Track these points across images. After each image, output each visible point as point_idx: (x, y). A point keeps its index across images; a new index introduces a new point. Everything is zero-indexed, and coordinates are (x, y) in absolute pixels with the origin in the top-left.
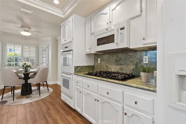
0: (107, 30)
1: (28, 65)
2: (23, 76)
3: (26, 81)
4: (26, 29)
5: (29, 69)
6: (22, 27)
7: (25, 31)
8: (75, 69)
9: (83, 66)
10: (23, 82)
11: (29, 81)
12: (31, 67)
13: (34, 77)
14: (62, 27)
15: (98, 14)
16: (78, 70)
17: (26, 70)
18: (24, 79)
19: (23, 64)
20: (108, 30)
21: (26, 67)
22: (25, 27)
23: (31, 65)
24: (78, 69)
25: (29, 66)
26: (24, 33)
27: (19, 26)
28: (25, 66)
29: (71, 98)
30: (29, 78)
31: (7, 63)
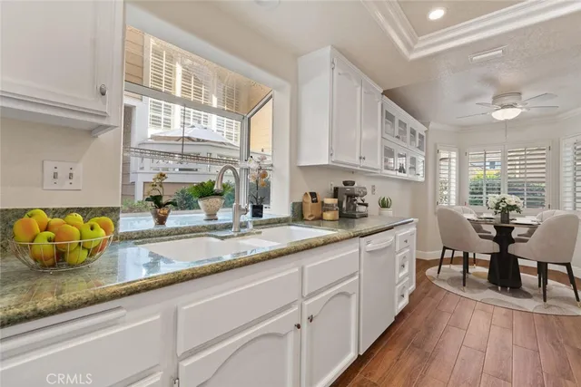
1: (513, 203)
2: (494, 233)
3: (504, 248)
4: (508, 101)
5: (512, 213)
6: (495, 98)
7: (504, 107)
10: (496, 248)
11: (512, 249)
12: (519, 211)
13: (526, 241)
17: (505, 218)
18: (496, 239)
19: (496, 202)
21: (505, 210)
22: (506, 96)
23: (518, 205)
25: (514, 207)
26: (502, 115)
27: (489, 100)
28: (503, 205)
30: (513, 241)
31: (468, 197)
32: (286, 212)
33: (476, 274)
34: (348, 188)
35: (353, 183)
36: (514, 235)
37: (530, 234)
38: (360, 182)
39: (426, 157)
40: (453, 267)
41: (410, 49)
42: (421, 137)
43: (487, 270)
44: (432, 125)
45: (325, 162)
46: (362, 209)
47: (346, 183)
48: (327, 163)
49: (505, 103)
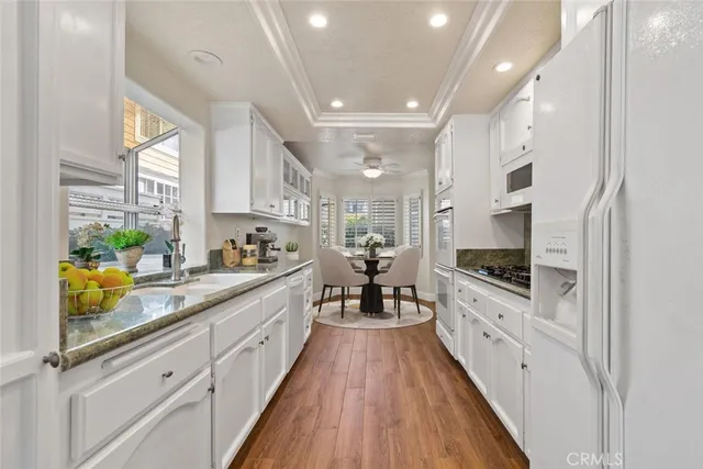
0: (524, 148)
1: (378, 241)
2: (364, 268)
3: (371, 280)
4: (373, 163)
5: (378, 250)
6: (366, 159)
7: (371, 167)
8: (458, 257)
9: (481, 250)
10: (365, 279)
11: (377, 279)
12: (382, 247)
13: (386, 272)
14: (437, 149)
15: (514, 100)
16: (469, 260)
17: (373, 254)
18: (366, 273)
19: (366, 241)
20: (526, 150)
21: (373, 247)
22: (372, 159)
23: (382, 242)
24: (468, 258)
25: (378, 245)
26: (370, 173)
27: (361, 160)
28: (371, 243)
29: (452, 332)
30: (378, 273)
31: (344, 240)
32: (203, 261)
33: (352, 306)
34: (262, 235)
35: (266, 229)
36: (379, 267)
37: (389, 266)
38: (272, 229)
39: (311, 202)
40: (331, 304)
41: (315, 119)
42: (308, 182)
43: (359, 302)
44: (316, 172)
45: (247, 210)
46: (274, 253)
47: (258, 230)
48: (248, 212)
49: (372, 164)
